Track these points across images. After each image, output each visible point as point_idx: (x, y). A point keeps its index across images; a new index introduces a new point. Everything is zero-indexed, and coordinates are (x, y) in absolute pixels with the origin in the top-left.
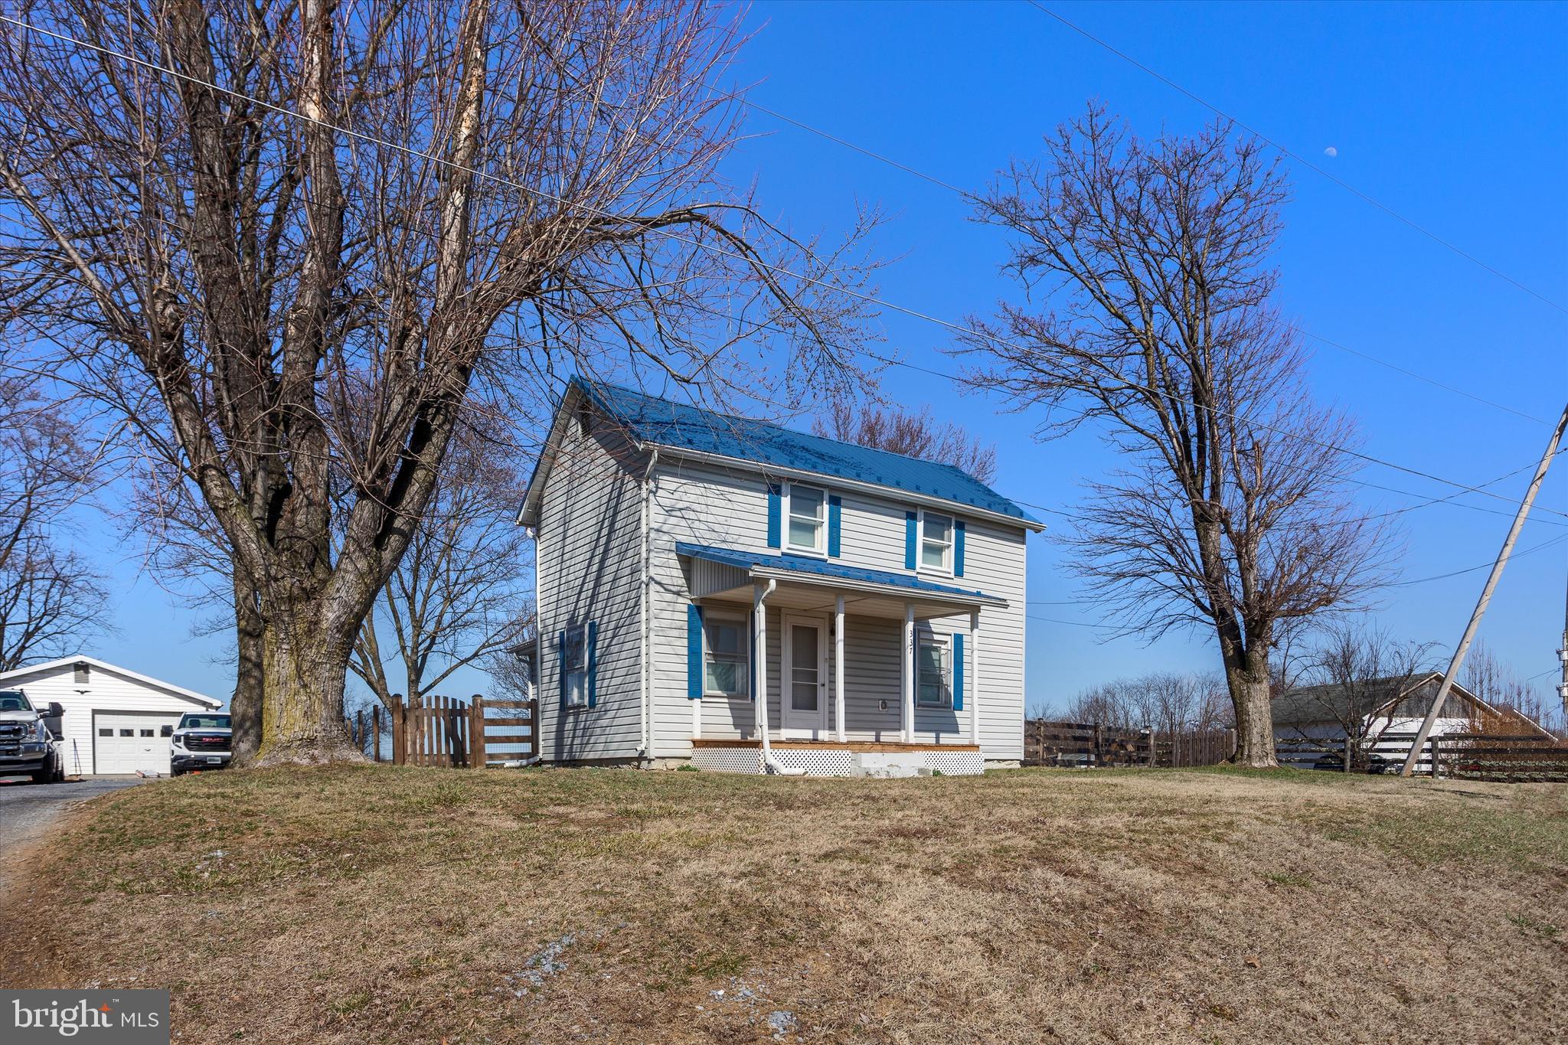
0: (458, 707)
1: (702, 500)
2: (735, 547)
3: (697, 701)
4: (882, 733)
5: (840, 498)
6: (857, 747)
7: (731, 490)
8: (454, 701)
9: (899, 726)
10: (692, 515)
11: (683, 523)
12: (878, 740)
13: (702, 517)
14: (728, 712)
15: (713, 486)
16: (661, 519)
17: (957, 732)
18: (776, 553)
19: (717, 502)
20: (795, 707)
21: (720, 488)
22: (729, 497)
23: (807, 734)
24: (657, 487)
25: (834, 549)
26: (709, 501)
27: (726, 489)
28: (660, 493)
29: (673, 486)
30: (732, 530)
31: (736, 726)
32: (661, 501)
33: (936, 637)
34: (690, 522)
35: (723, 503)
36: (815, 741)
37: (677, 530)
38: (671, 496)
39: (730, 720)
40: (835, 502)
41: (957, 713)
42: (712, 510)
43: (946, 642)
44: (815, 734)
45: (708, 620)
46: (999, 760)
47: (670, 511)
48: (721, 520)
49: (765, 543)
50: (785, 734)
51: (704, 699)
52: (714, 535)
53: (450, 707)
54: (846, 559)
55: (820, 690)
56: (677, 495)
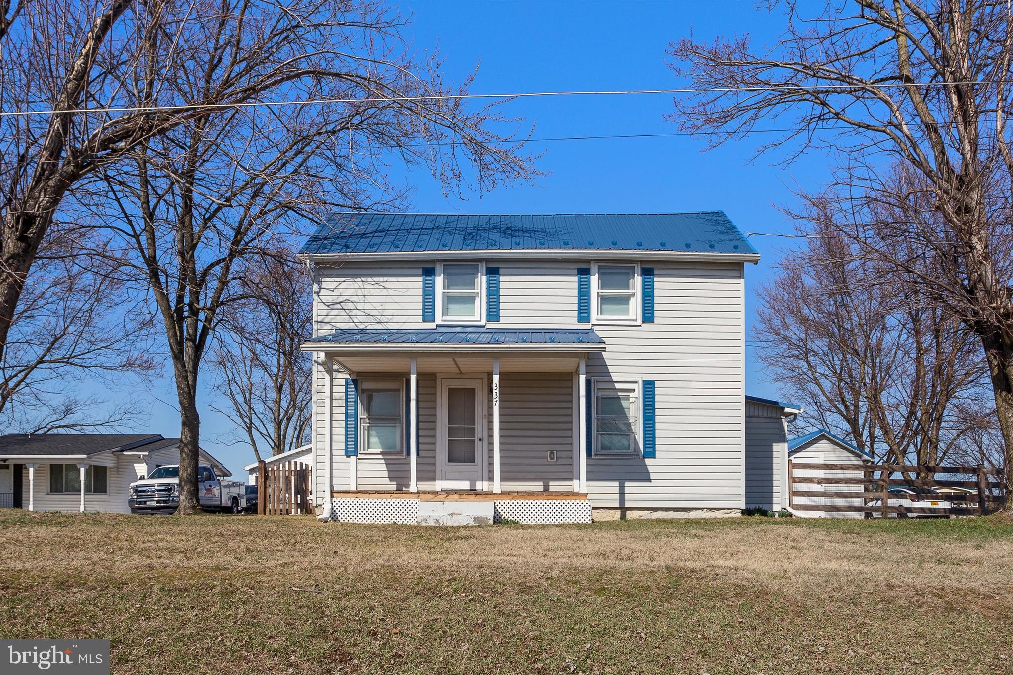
0: (304, 468)
1: (360, 292)
2: (390, 326)
3: (353, 458)
4: (551, 483)
5: (498, 268)
6: (430, 496)
7: (386, 279)
8: (301, 464)
9: (571, 474)
10: (350, 305)
11: (343, 313)
12: (546, 489)
13: (359, 306)
14: (384, 467)
15: (369, 279)
16: (325, 312)
17: (650, 480)
18: (432, 326)
19: (373, 291)
20: (450, 460)
21: (375, 279)
22: (384, 284)
23: (465, 485)
24: (320, 288)
25: (493, 313)
26: (366, 292)
27: (381, 279)
28: (323, 292)
29: (335, 284)
30: (386, 313)
31: (391, 478)
32: (323, 298)
33: (618, 386)
34: (348, 311)
35: (378, 291)
36: (473, 491)
37: (339, 319)
38: (331, 293)
39: (386, 474)
40: (493, 272)
41: (648, 461)
42: (369, 298)
43: (634, 390)
44: (473, 484)
45: (363, 391)
46: (710, 509)
47: (330, 306)
48: (378, 305)
49: (421, 319)
50: (440, 485)
51: (360, 457)
52: (372, 319)
53: (298, 469)
54: (505, 322)
55: (478, 445)
56: (337, 292)
